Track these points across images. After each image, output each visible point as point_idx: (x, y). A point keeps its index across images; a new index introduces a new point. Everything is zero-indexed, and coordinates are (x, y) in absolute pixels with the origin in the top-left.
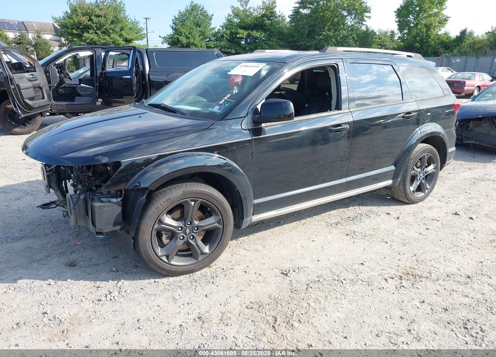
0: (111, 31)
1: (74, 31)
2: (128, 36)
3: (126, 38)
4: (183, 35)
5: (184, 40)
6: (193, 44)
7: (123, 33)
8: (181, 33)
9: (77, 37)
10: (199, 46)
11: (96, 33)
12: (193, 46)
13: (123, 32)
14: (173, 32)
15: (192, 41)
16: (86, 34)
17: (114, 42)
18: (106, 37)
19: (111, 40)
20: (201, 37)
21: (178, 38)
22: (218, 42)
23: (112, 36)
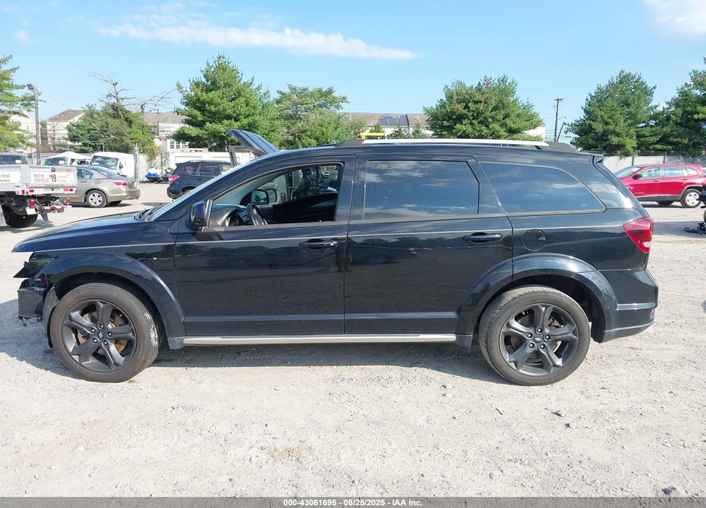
0: (490, 120)
1: (445, 123)
2: (512, 125)
3: (510, 128)
4: (599, 119)
5: (599, 127)
6: (614, 132)
7: (508, 121)
8: (597, 117)
9: (447, 131)
10: (624, 134)
11: (471, 124)
12: (613, 136)
13: (507, 119)
14: (584, 117)
15: (611, 128)
16: (458, 126)
17: (494, 133)
18: (483, 128)
19: (488, 132)
20: (629, 121)
21: (590, 125)
22: (659, 128)
23: (491, 126)
